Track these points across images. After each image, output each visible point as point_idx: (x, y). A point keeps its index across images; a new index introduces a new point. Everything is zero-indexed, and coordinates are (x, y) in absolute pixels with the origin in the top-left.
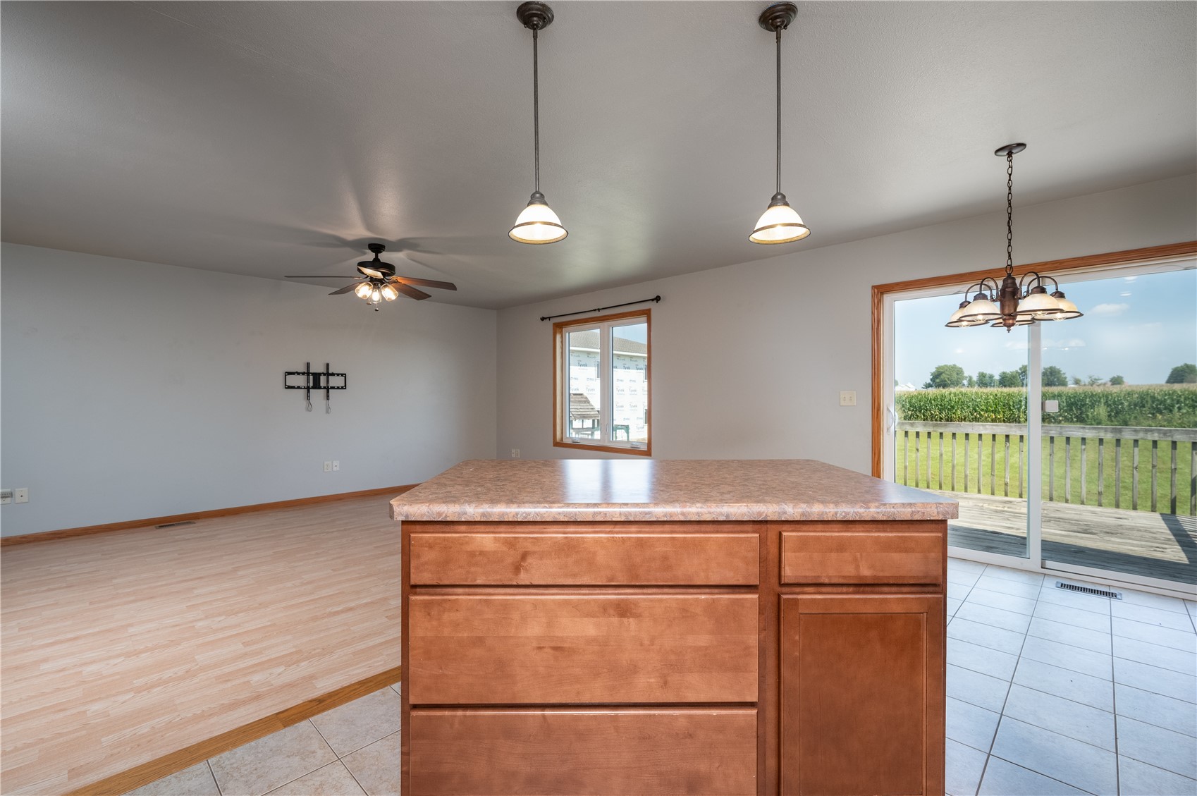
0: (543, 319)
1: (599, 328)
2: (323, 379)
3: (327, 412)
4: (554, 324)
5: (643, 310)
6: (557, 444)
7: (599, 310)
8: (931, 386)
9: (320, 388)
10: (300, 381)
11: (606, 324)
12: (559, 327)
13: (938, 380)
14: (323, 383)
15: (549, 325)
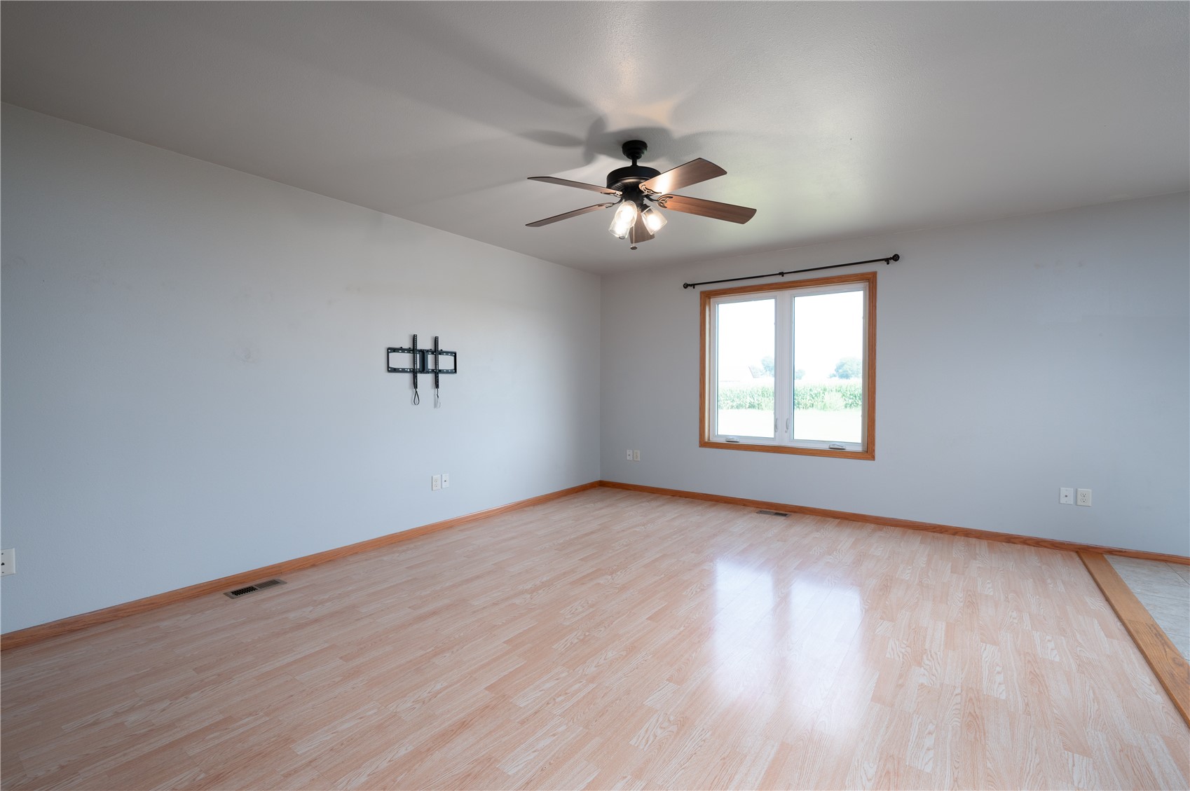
0: (686, 286)
1: (775, 298)
2: (430, 358)
3: (435, 406)
4: (702, 293)
5: (862, 274)
6: (705, 444)
7: (782, 274)
8: (835, 376)
9: (428, 372)
10: (403, 361)
11: (787, 293)
12: (708, 297)
13: (841, 371)
14: (430, 366)
15: (695, 294)
